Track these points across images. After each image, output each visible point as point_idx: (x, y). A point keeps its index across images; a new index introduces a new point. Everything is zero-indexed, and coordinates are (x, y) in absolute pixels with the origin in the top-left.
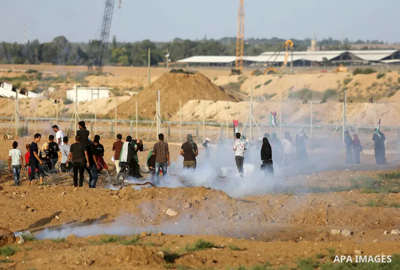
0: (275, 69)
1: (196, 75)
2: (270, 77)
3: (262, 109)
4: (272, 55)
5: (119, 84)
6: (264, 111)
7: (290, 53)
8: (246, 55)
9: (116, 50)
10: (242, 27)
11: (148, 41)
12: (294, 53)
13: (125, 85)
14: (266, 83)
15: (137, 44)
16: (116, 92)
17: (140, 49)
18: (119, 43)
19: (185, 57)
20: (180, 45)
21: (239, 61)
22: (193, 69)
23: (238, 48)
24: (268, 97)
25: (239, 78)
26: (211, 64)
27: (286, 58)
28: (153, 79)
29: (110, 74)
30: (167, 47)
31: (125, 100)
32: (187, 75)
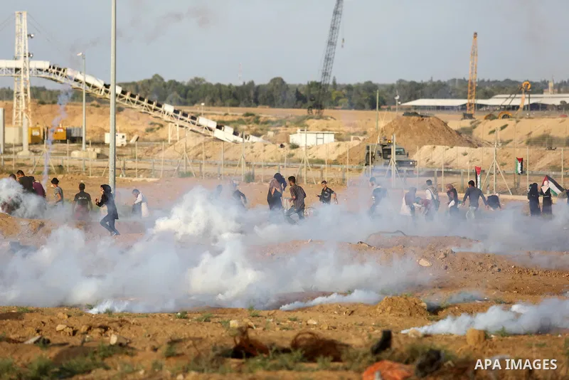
0: (510, 113)
1: (431, 118)
2: (506, 121)
3: (504, 156)
4: (507, 98)
5: (341, 129)
6: (505, 157)
7: (527, 96)
8: (477, 98)
9: (336, 92)
10: (474, 70)
11: (370, 82)
12: (531, 96)
13: (347, 129)
14: (503, 128)
15: (358, 86)
16: (339, 138)
17: (361, 91)
18: (339, 85)
19: (410, 100)
20: (404, 87)
21: (470, 105)
22: (426, 112)
23: (469, 91)
24: (505, 143)
25: (471, 123)
26: (438, 108)
27: (523, 102)
28: (382, 124)
29: (332, 118)
30: (391, 88)
31: (355, 145)
32: (421, 118)
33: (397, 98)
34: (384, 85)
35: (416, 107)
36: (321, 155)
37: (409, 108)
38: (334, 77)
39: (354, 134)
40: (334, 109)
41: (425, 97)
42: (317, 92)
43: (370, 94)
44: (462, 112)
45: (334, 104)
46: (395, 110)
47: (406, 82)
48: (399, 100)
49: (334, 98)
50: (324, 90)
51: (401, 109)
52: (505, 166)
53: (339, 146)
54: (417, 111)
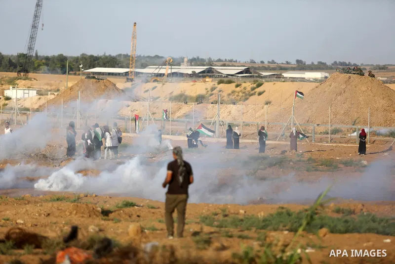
0: (158, 79)
1: (105, 81)
2: (156, 84)
3: (154, 108)
4: (157, 68)
5: (41, 87)
6: (155, 109)
7: (170, 67)
8: (136, 67)
9: (38, 61)
10: (134, 48)
11: (62, 55)
12: (173, 67)
13: (46, 87)
14: (154, 88)
15: (54, 57)
16: (40, 93)
17: (55, 61)
18: (40, 56)
19: (90, 68)
20: (86, 59)
21: (131, 72)
22: (101, 77)
23: (131, 62)
24: (155, 99)
25: (132, 84)
26: (109, 74)
27: (167, 71)
28: (70, 84)
29: (35, 79)
30: (77, 60)
31: (51, 98)
32: (98, 81)
33: (81, 66)
34: (71, 57)
35: (94, 73)
36: (27, 105)
37: (89, 73)
38: (37, 51)
39: (50, 91)
40: (36, 73)
41: (101, 67)
42: (25, 61)
43: (62, 63)
44: (125, 78)
45: (36, 69)
46: (79, 74)
47: (87, 55)
48: (82, 68)
49: (36, 65)
50: (29, 60)
51: (84, 74)
52: (155, 115)
53: (40, 99)
54: (95, 75)
